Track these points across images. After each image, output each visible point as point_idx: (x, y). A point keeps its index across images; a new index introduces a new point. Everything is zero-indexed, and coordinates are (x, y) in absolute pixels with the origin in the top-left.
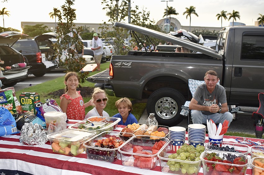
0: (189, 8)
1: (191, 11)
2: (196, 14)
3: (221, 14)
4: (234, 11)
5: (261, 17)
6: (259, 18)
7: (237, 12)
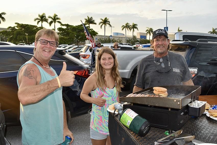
0: (104, 19)
1: (105, 22)
2: (110, 25)
3: (125, 26)
4: (133, 23)
5: (149, 30)
6: (147, 30)
7: (135, 25)
